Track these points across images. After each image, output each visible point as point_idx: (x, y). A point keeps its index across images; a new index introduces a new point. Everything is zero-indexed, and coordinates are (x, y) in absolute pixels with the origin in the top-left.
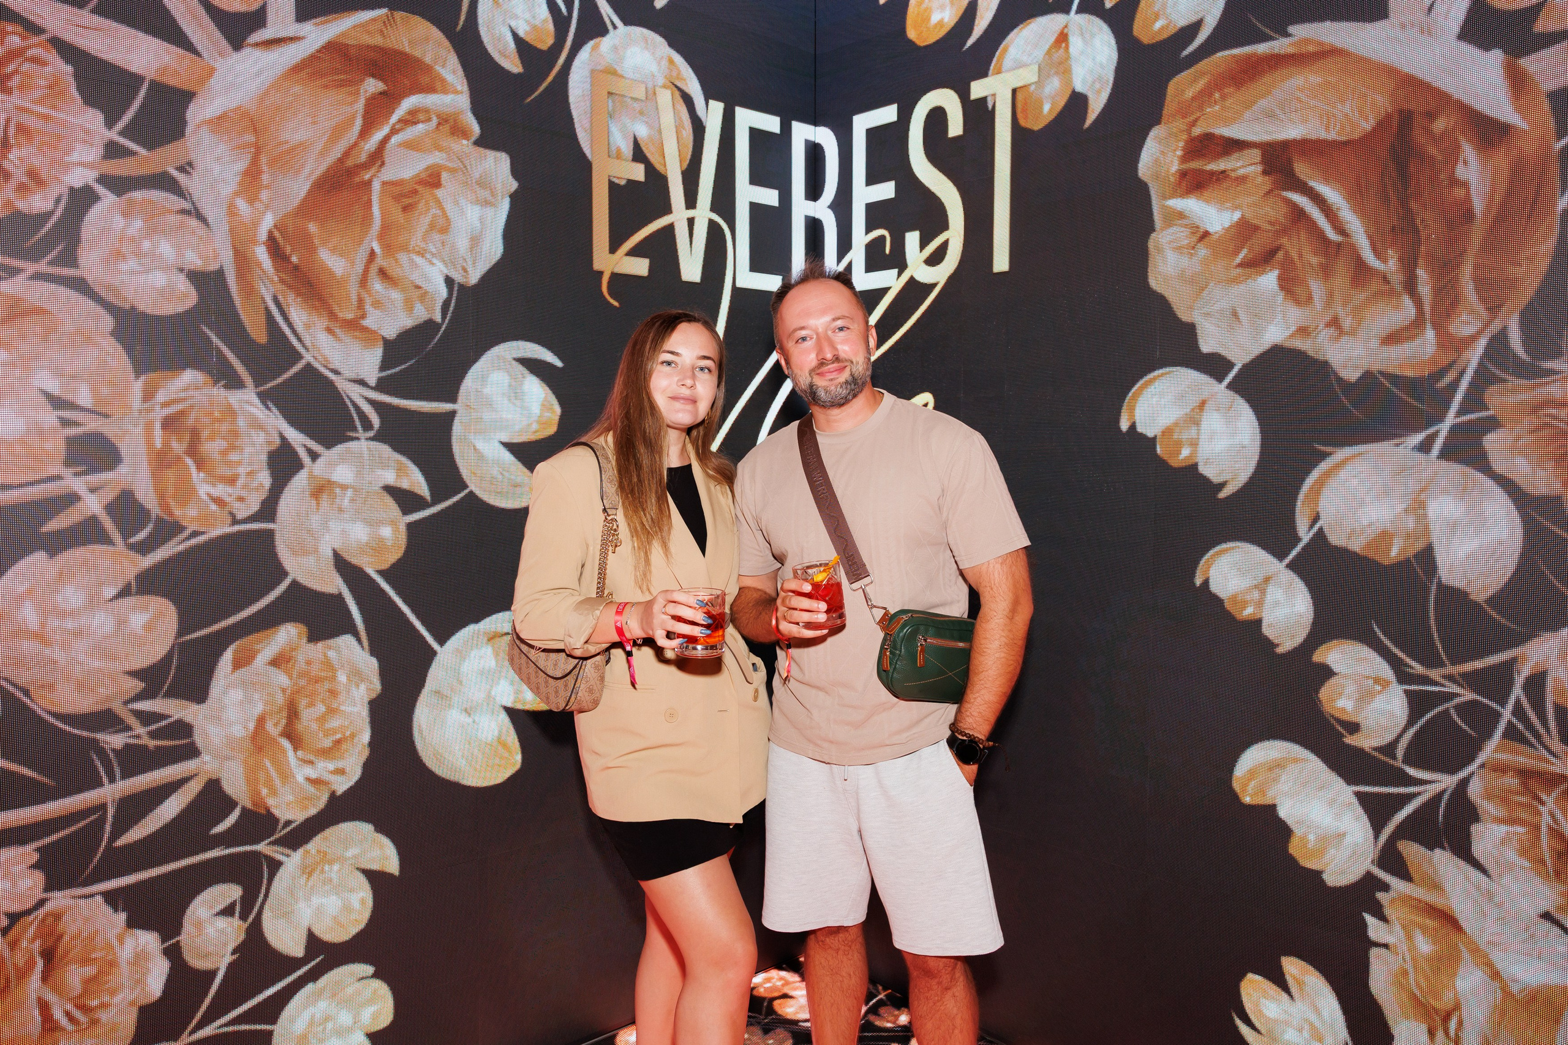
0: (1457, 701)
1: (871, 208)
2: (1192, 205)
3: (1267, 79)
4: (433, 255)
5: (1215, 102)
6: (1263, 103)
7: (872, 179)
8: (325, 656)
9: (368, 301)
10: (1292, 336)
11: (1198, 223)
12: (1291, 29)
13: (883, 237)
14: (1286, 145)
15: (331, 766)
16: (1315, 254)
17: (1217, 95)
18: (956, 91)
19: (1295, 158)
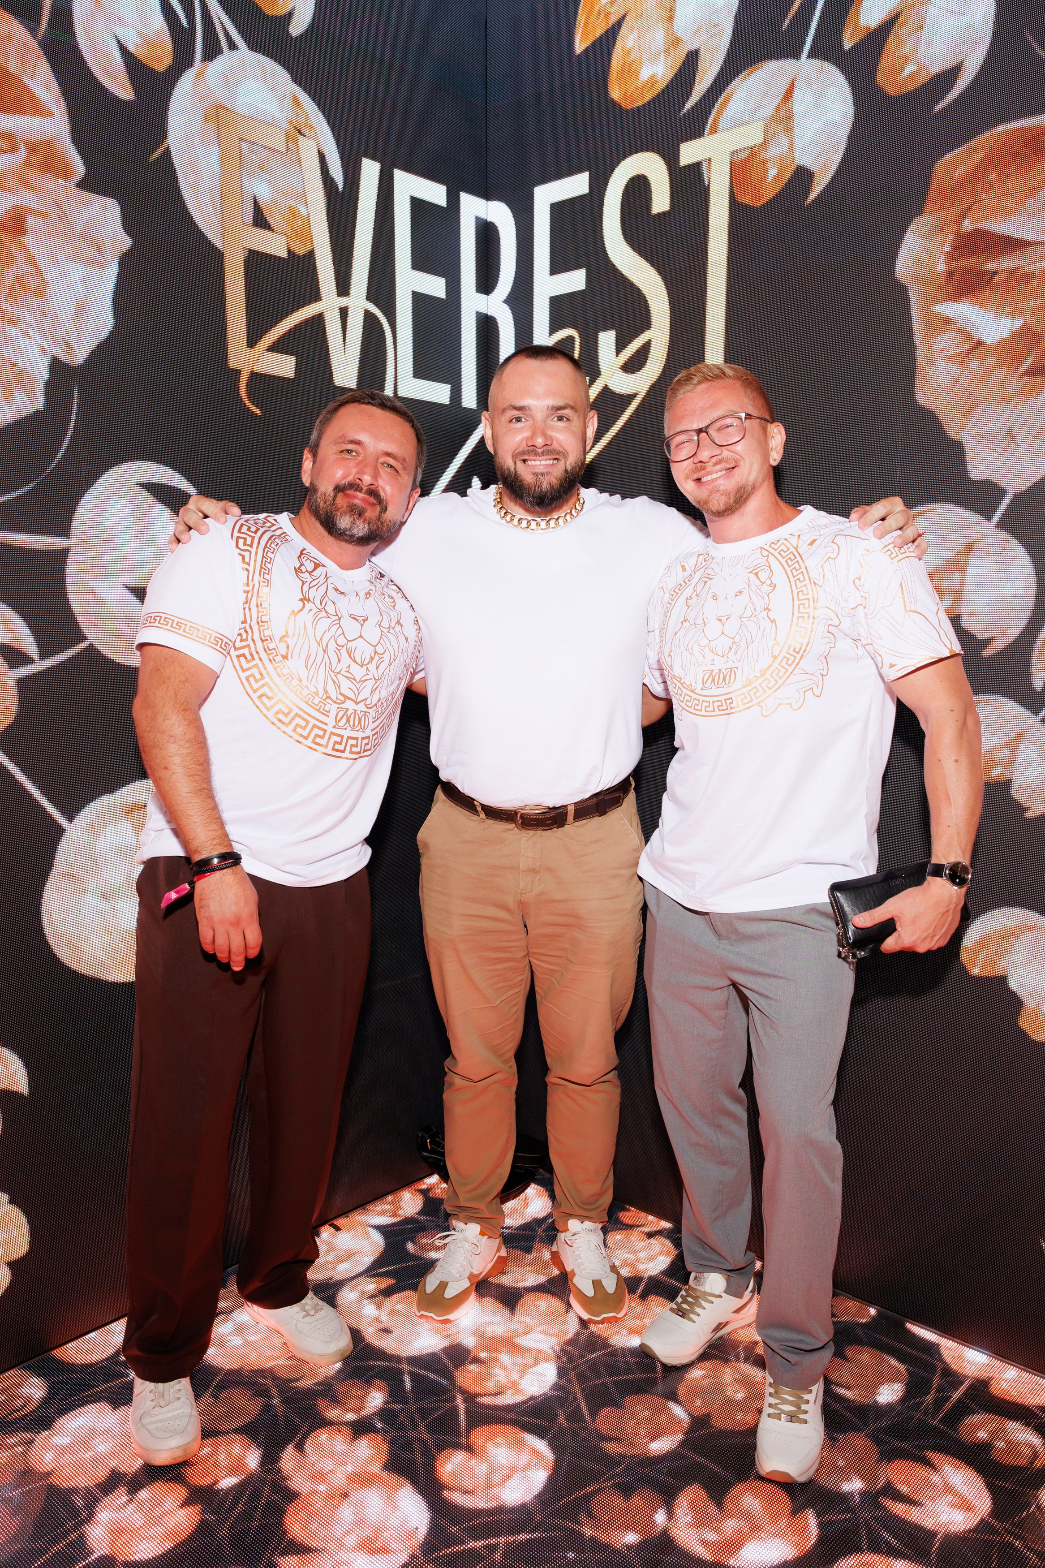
1: (556, 302)
2: (965, 311)
7: (557, 267)
11: (970, 330)
13: (571, 339)
18: (662, 156)
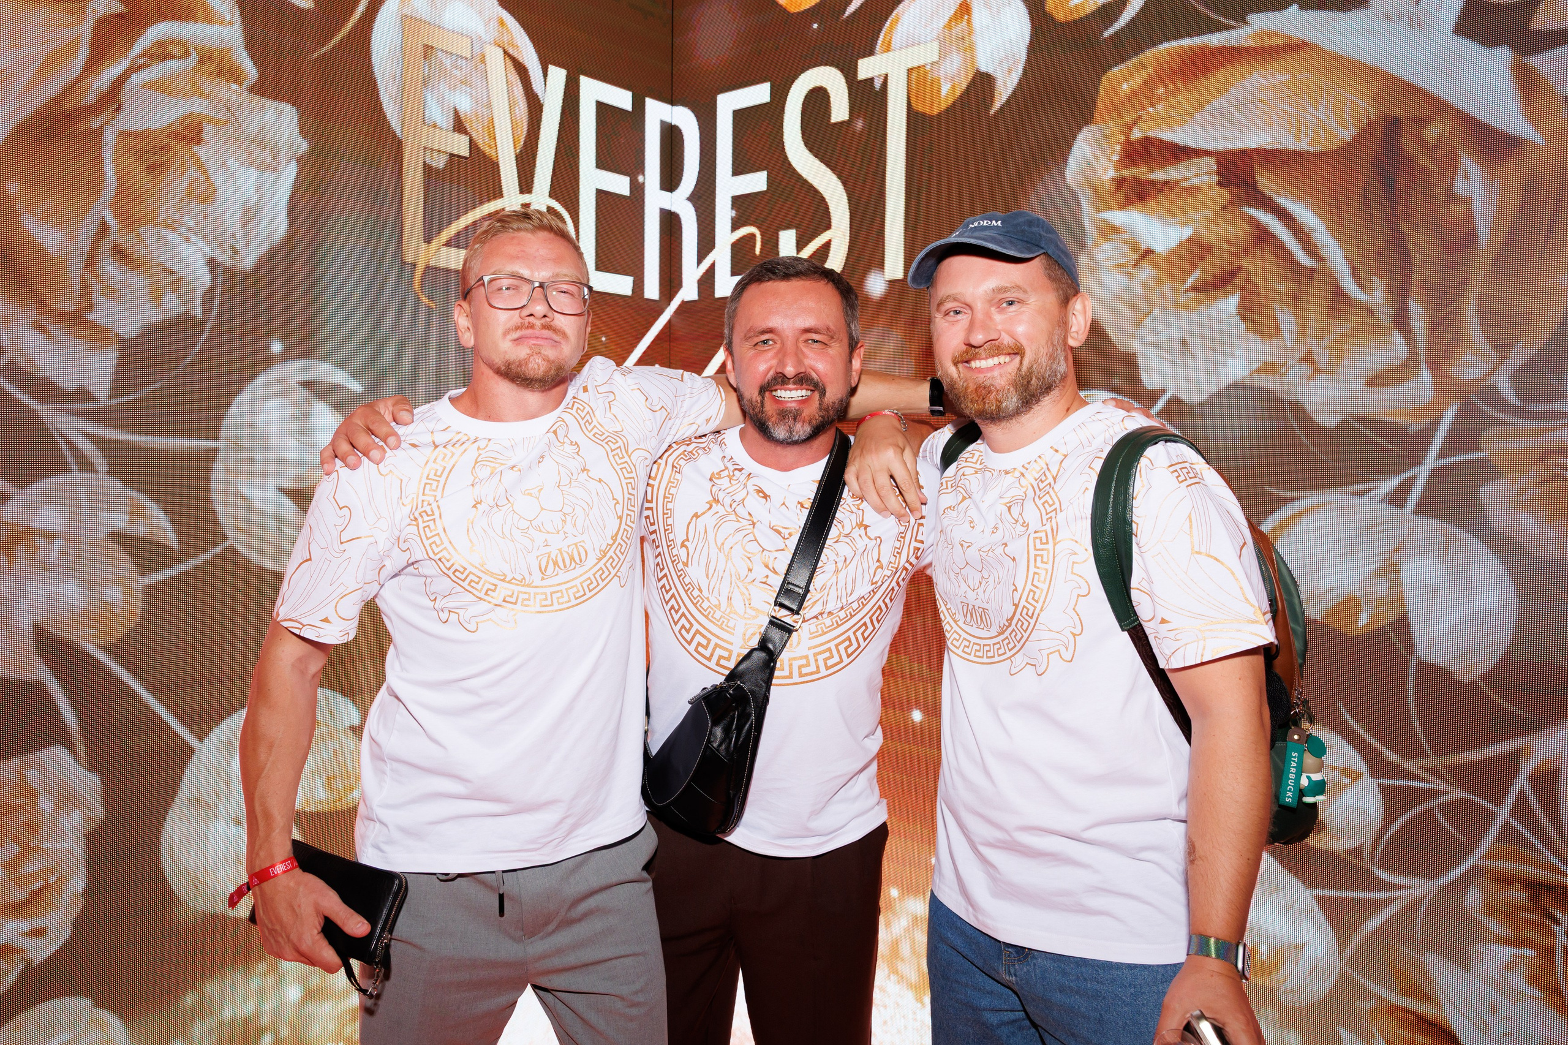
0: (1443, 799)
1: (738, 201)
2: (1133, 219)
3: (1220, 75)
4: (192, 230)
5: (1160, 98)
6: (1218, 102)
8: (23, 777)
9: (96, 287)
10: (1253, 373)
11: (1138, 239)
12: (1251, 18)
14: (1245, 154)
15: (25, 926)
16: (1283, 280)
17: (1161, 91)
18: (841, 70)
19: (1257, 169)
